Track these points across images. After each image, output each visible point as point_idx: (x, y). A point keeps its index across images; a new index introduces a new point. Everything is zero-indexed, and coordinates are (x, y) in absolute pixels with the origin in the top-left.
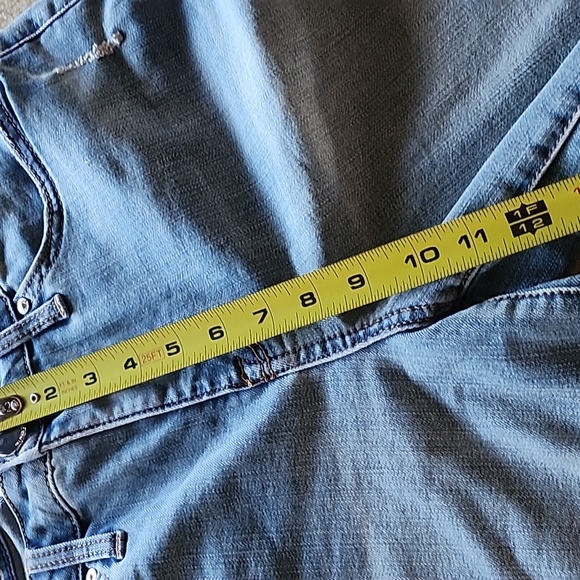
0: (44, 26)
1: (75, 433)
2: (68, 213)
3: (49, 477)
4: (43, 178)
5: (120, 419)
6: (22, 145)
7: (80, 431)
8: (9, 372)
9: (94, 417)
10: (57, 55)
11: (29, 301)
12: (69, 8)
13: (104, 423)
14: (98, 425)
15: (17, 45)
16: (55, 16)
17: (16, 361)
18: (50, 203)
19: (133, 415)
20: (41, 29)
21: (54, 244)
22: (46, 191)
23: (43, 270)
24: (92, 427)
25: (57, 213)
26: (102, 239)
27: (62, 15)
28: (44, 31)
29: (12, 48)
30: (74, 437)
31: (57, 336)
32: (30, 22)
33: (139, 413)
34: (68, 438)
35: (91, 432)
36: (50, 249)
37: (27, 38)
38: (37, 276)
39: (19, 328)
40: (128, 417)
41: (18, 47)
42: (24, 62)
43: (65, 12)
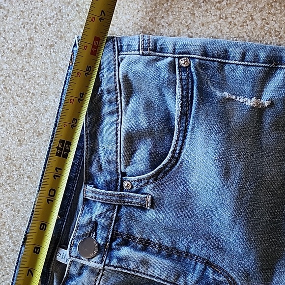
0: (233, 62)
1: (124, 268)
2: (181, 163)
3: (99, 277)
4: (181, 138)
5: (150, 276)
6: (184, 120)
7: (127, 269)
8: (102, 214)
9: (138, 267)
10: (229, 83)
11: (132, 186)
12: (253, 66)
13: (141, 273)
14: (137, 272)
15: (211, 59)
16: (243, 63)
17: (109, 210)
18: (175, 150)
19: (157, 278)
20: (230, 62)
21: (164, 172)
22: (177, 143)
23: (151, 180)
24: (134, 271)
25: (176, 158)
26: (191, 188)
27: (247, 65)
28: (231, 63)
29: (208, 58)
30: (123, 271)
31: (137, 213)
32: (226, 51)
33: (161, 279)
34: (120, 270)
35: (133, 273)
36: (161, 172)
37: (219, 60)
38: (146, 181)
39: (120, 196)
40: (154, 277)
41: (211, 61)
42: (210, 72)
43: (250, 65)
